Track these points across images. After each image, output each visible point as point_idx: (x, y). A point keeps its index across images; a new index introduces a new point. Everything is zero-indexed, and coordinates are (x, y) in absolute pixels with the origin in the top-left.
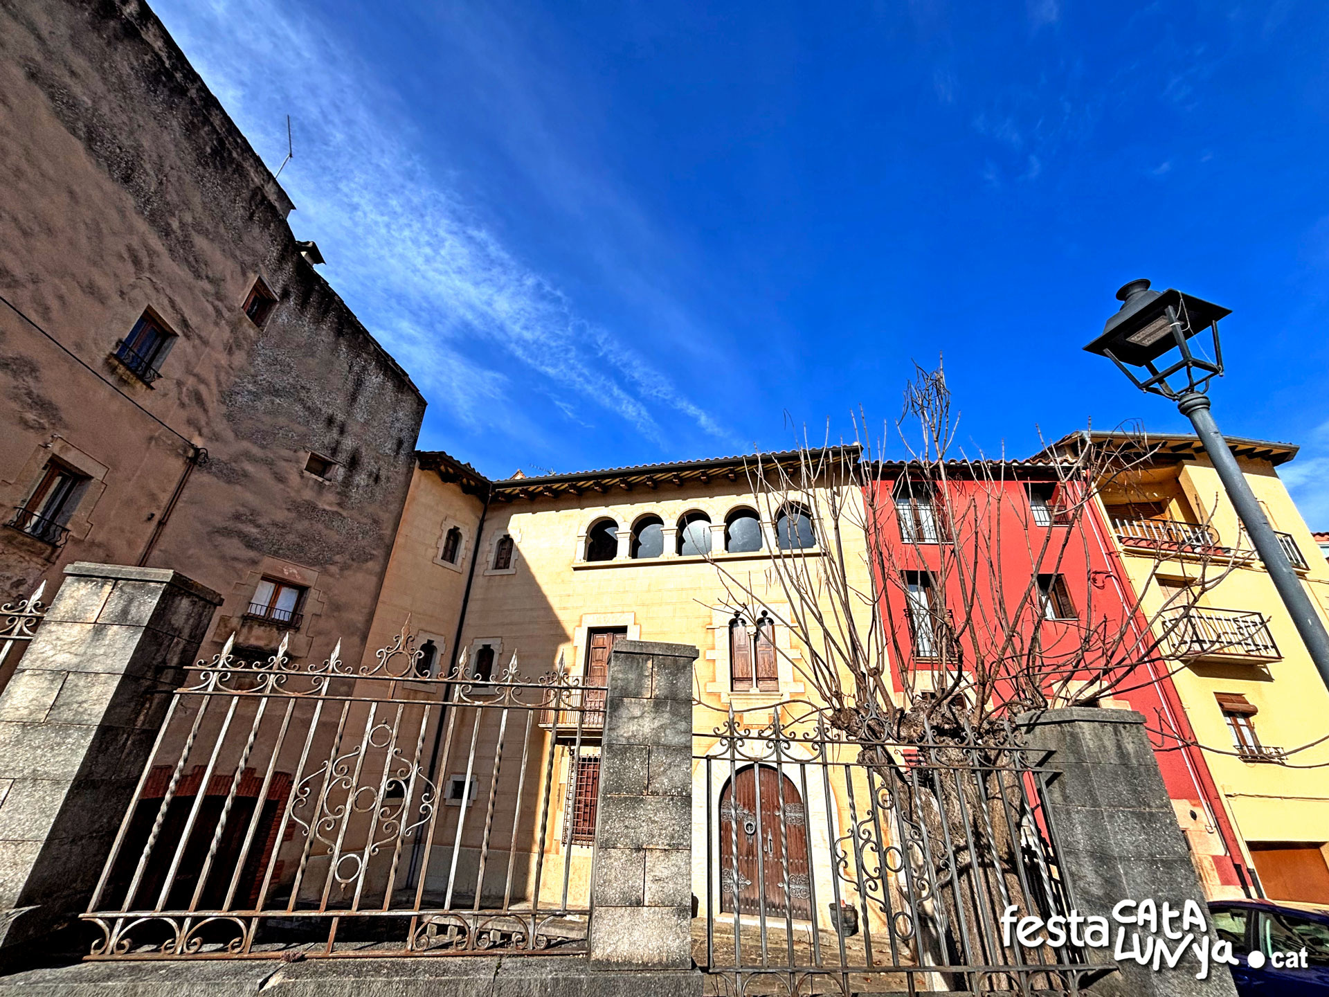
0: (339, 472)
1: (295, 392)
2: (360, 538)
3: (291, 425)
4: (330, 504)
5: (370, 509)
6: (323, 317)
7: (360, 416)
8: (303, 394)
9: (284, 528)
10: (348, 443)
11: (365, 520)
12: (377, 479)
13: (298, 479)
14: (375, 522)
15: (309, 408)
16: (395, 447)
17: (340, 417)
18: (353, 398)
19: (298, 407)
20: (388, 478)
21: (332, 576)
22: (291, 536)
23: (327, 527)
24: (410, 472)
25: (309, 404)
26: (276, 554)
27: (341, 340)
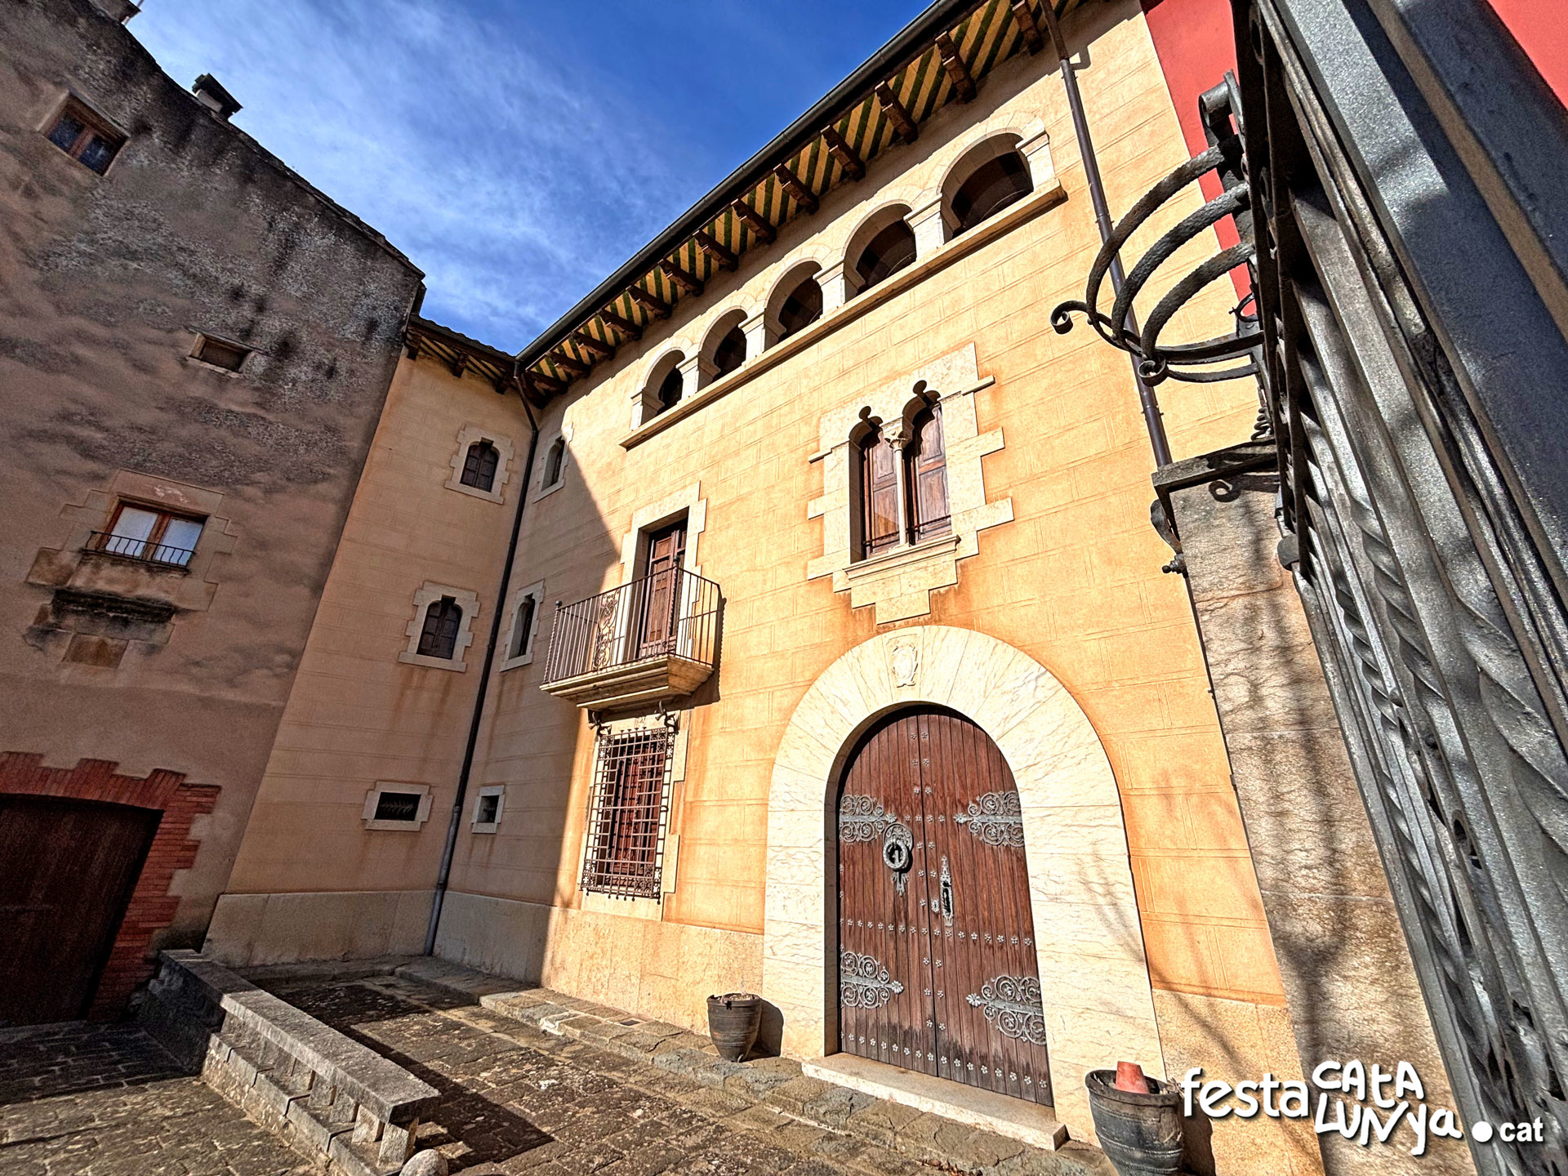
0: (257, 363)
1: (163, 255)
2: (302, 451)
3: (160, 297)
4: (243, 404)
5: (319, 412)
6: (215, 159)
7: (294, 289)
8: (181, 258)
9: (153, 432)
10: (273, 325)
11: (311, 428)
12: (331, 372)
13: (179, 369)
14: (330, 429)
15: (195, 276)
16: (363, 329)
17: (256, 289)
18: (280, 265)
19: (173, 275)
20: (352, 372)
21: (248, 500)
22: (166, 444)
23: (235, 435)
24: (391, 363)
25: (195, 270)
26: (138, 468)
27: (250, 188)
